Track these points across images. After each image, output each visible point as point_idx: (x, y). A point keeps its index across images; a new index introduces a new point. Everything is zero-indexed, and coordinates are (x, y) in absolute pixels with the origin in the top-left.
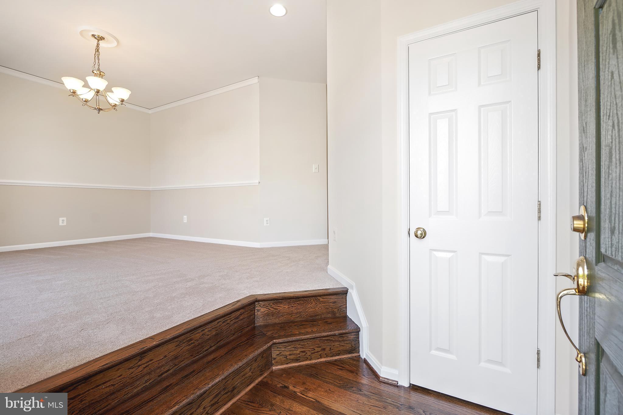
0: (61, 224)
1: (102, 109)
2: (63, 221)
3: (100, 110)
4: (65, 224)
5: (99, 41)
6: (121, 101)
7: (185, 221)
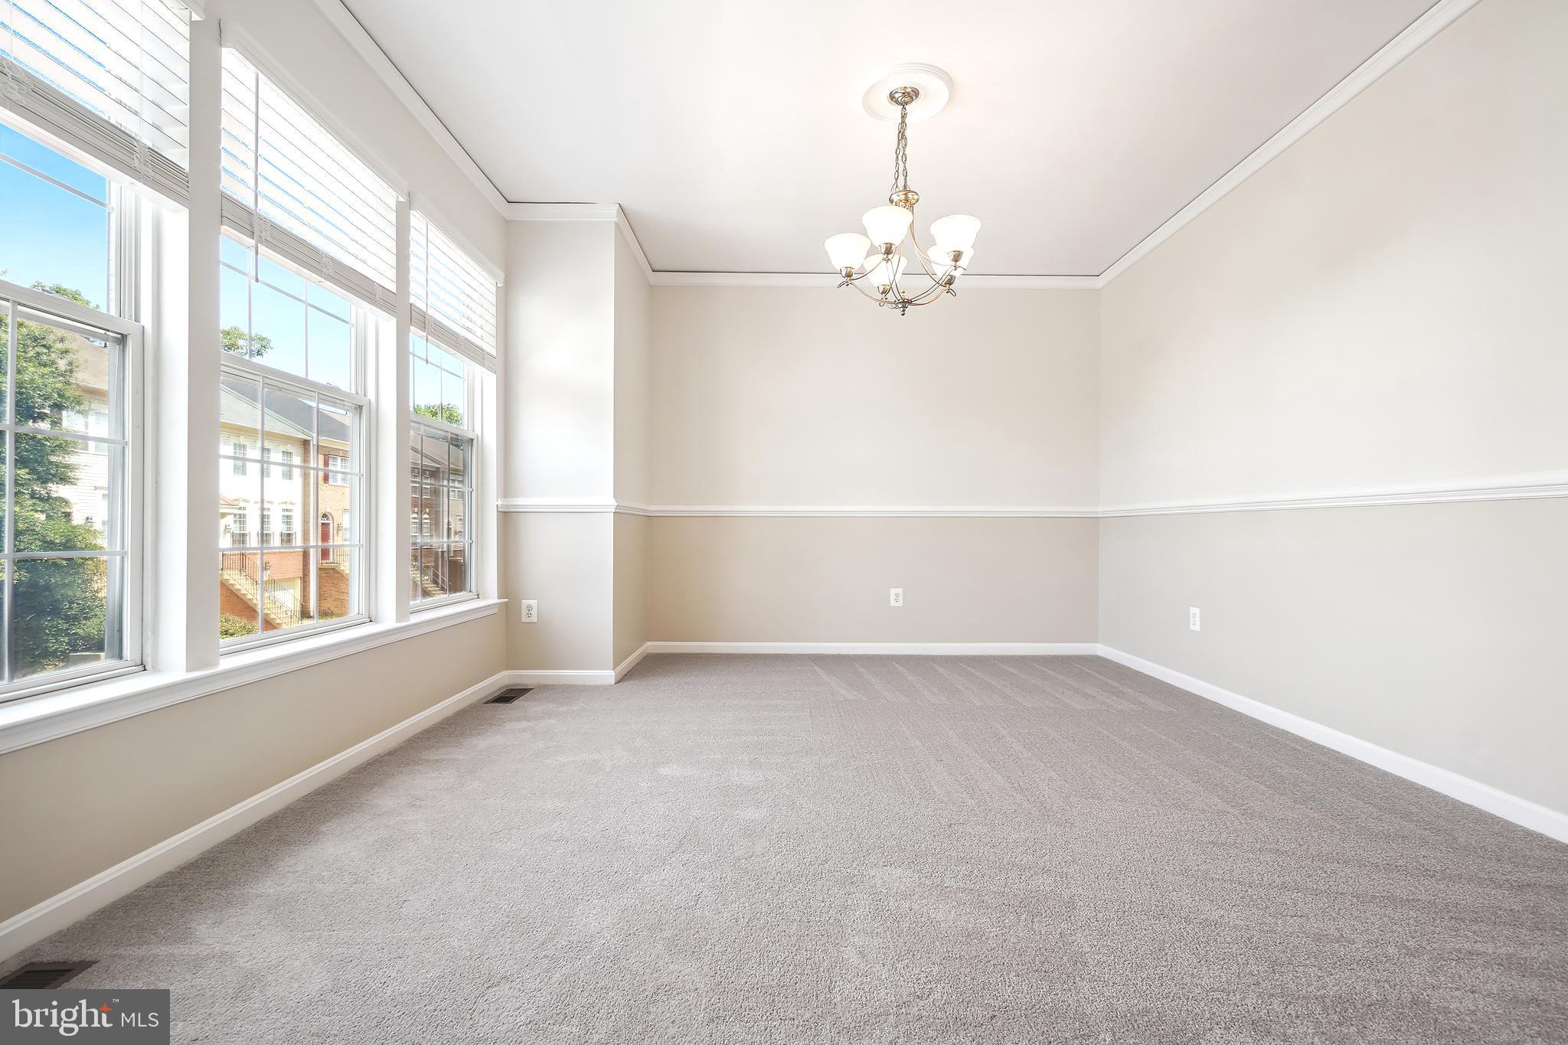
0: (893, 603)
1: (910, 302)
2: (897, 595)
3: (906, 303)
4: (900, 604)
5: (907, 107)
6: (953, 260)
7: (1196, 627)
